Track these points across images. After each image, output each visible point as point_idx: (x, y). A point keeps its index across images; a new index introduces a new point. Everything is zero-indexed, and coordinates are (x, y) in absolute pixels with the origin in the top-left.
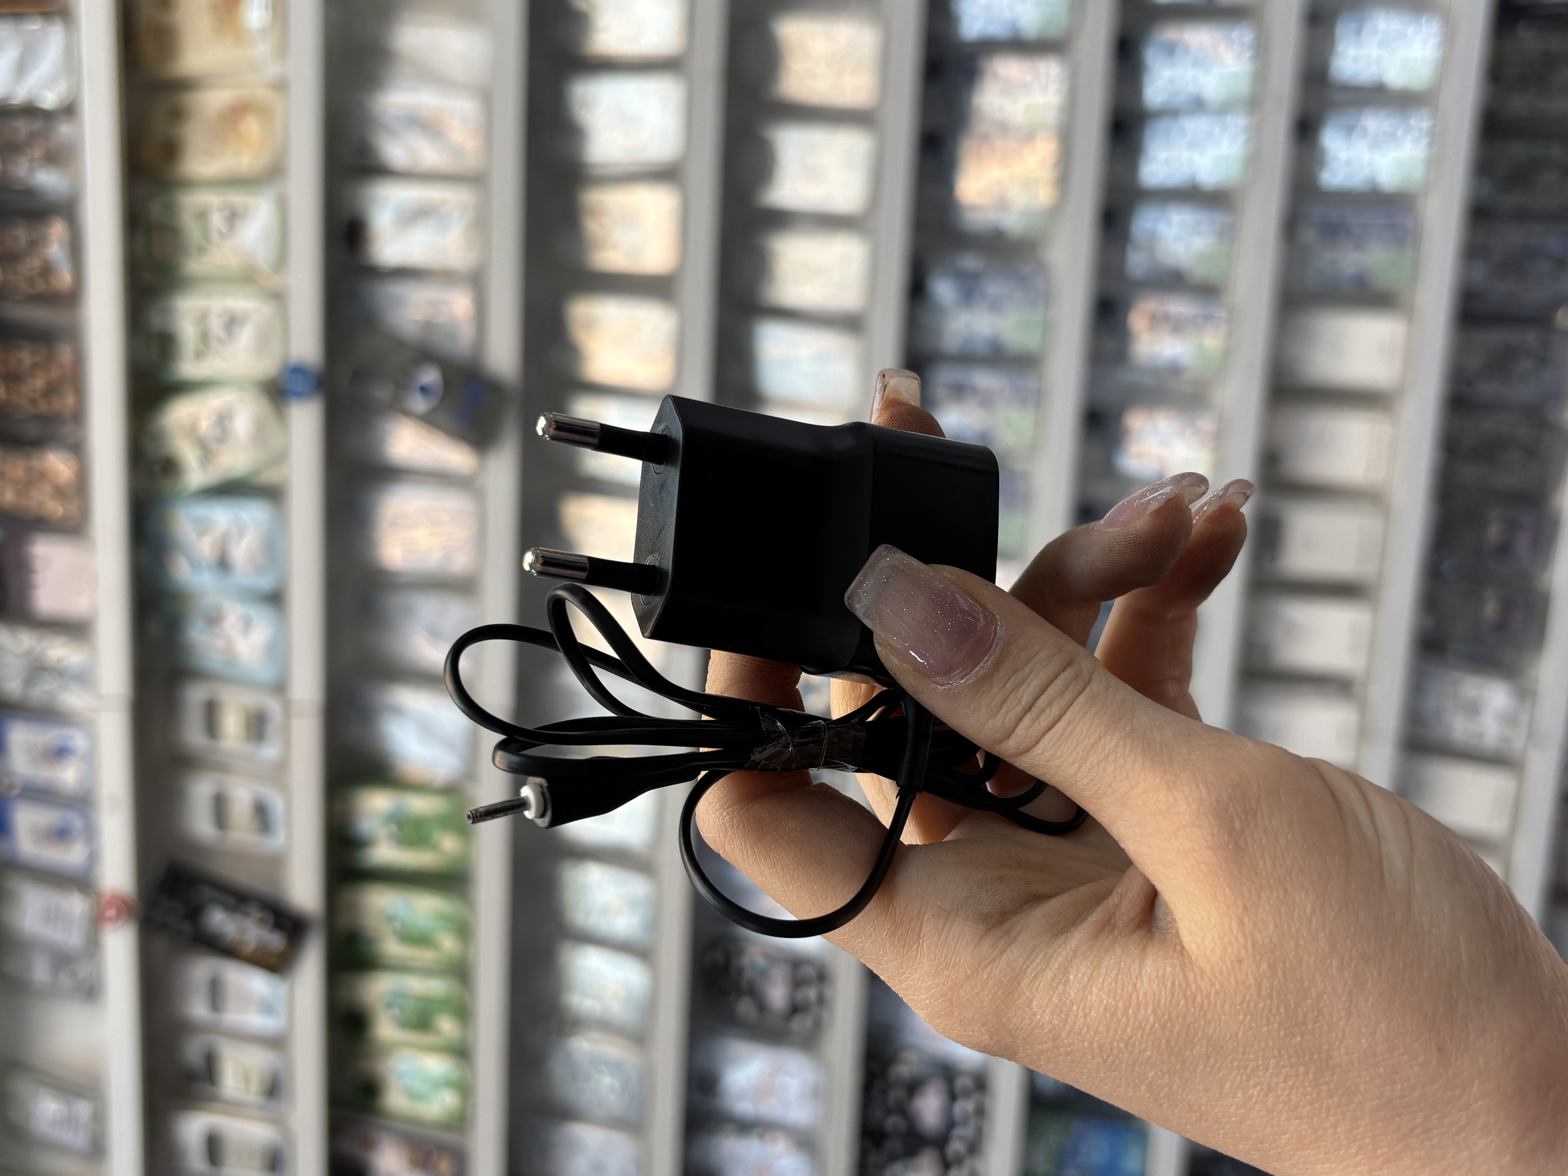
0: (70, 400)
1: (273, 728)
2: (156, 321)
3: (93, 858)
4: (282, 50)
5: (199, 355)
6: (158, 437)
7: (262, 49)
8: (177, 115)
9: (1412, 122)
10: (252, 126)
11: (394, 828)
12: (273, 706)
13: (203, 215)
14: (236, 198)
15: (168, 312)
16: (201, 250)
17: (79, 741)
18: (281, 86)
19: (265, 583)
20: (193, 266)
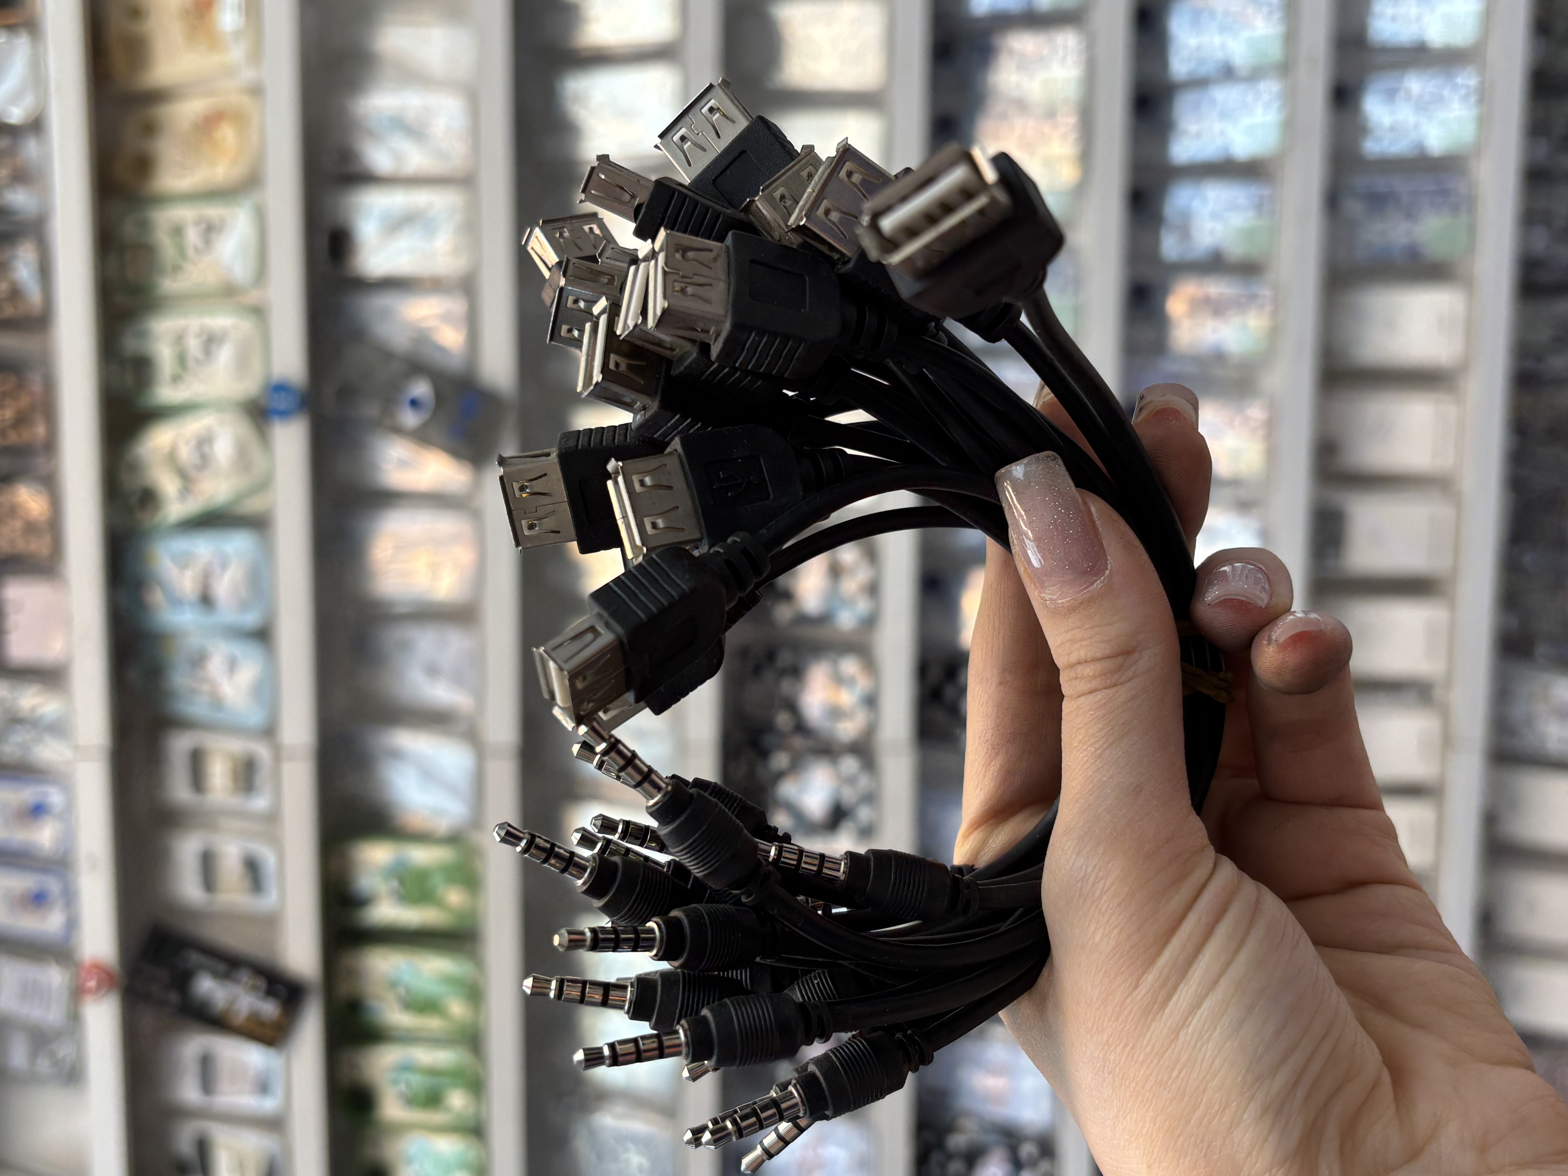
0: (40, 430)
1: (263, 776)
2: (130, 345)
3: (72, 924)
4: (256, 55)
5: (176, 379)
6: (135, 467)
7: (236, 54)
8: (150, 129)
9: (1459, 80)
10: (227, 133)
11: (395, 884)
12: (262, 751)
13: (178, 231)
14: (213, 211)
15: (143, 335)
16: (177, 269)
17: (55, 797)
18: (256, 91)
19: (251, 619)
20: (169, 285)
